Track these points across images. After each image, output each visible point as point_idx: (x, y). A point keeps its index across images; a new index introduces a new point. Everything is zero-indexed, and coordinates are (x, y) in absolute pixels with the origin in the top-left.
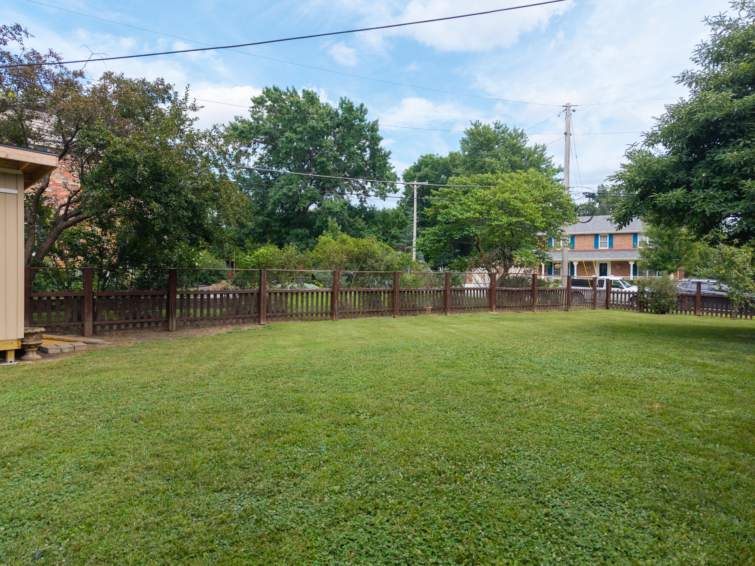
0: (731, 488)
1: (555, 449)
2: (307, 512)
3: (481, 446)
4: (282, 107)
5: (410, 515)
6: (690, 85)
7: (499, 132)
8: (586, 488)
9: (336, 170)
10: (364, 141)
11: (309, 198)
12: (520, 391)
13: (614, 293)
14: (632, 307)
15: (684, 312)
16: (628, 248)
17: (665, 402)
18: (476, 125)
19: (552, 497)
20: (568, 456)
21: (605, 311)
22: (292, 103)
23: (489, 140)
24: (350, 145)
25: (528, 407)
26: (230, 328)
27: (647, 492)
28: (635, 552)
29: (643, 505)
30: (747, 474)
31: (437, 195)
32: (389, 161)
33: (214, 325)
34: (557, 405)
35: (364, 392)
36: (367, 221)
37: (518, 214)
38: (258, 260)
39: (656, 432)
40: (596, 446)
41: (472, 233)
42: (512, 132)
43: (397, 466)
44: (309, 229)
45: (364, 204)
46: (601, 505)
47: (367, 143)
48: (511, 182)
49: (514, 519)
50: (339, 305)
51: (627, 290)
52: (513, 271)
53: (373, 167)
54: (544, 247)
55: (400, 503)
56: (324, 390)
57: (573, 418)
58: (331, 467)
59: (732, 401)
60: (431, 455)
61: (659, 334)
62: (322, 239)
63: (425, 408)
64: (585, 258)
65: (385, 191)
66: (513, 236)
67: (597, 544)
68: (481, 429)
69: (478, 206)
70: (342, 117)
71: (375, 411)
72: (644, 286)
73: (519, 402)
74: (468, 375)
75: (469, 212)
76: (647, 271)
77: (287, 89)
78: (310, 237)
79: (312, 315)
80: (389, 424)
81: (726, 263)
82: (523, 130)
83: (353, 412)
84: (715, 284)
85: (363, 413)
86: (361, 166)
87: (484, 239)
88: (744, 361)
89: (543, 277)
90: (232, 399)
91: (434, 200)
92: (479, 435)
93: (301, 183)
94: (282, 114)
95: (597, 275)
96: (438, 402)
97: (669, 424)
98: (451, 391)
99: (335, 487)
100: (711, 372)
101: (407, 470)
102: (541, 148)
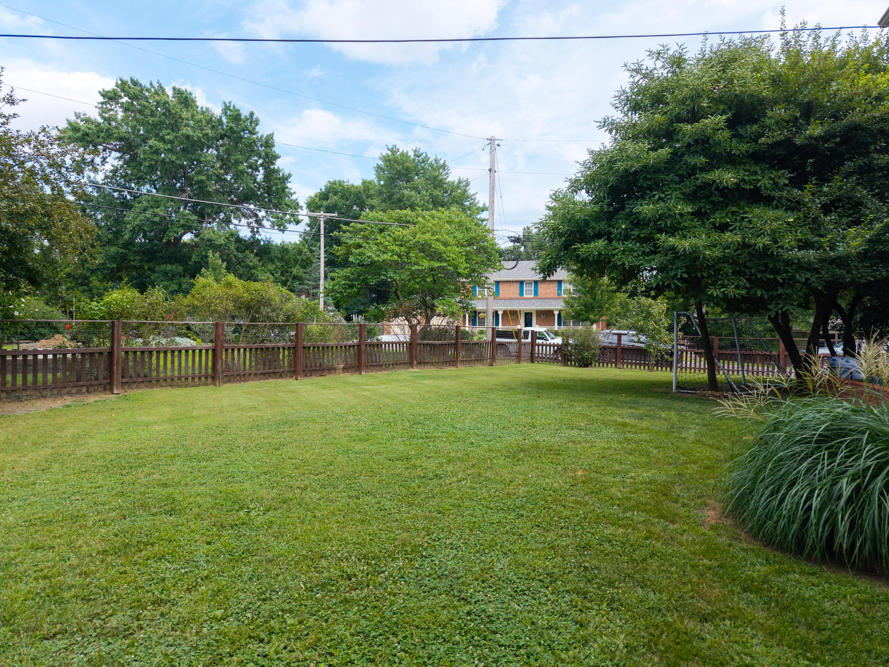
0: (646, 558)
1: (478, 532)
2: (179, 651)
3: (398, 537)
4: (144, 106)
5: (313, 636)
6: (611, 131)
7: (419, 161)
8: (510, 576)
9: (220, 192)
10: (256, 158)
11: (183, 226)
12: (441, 464)
13: (539, 345)
14: (556, 360)
15: (605, 364)
16: (552, 296)
17: (587, 468)
18: (394, 150)
19: (475, 591)
20: (493, 540)
21: (530, 365)
22: (158, 102)
23: (407, 169)
24: (237, 162)
25: (450, 484)
26: (69, 400)
27: (570, 572)
28: (559, 644)
29: (566, 589)
30: (662, 541)
31: (348, 231)
32: (289, 185)
33: (44, 397)
34: (481, 479)
35: (256, 480)
36: (261, 257)
37: (440, 259)
38: (109, 308)
39: (578, 503)
40: (521, 525)
41: (390, 277)
42: (433, 162)
43: (298, 574)
44: (182, 266)
45: (257, 236)
46: (525, 594)
47: (260, 161)
48: (432, 221)
49: (434, 624)
50: (224, 366)
51: (551, 341)
52: (436, 321)
53: (269, 191)
54: (468, 296)
55: (300, 622)
56: (203, 482)
57: (497, 493)
58: (213, 586)
59: (649, 462)
60: (339, 555)
61: (582, 390)
62: (200, 280)
63: (332, 496)
64: (510, 307)
65: (283, 221)
66: (435, 283)
67: (520, 641)
68: (398, 516)
69: (397, 248)
70: (227, 126)
71: (270, 505)
72: (568, 338)
73: (441, 478)
74: (384, 450)
75: (386, 253)
76: (571, 322)
78: (184, 276)
79: (186, 379)
80: (288, 519)
81: (644, 315)
82: (445, 161)
83: (241, 508)
84: (633, 335)
85: (255, 509)
86: (252, 189)
87: (404, 285)
88: (660, 418)
89: (467, 329)
90: (71, 502)
91: (345, 237)
92: (396, 523)
93: (172, 206)
94: (144, 115)
95: (521, 326)
96: (349, 487)
97: (592, 493)
98: (364, 472)
99: (218, 612)
100: (630, 432)
101: (310, 578)
102: (464, 183)
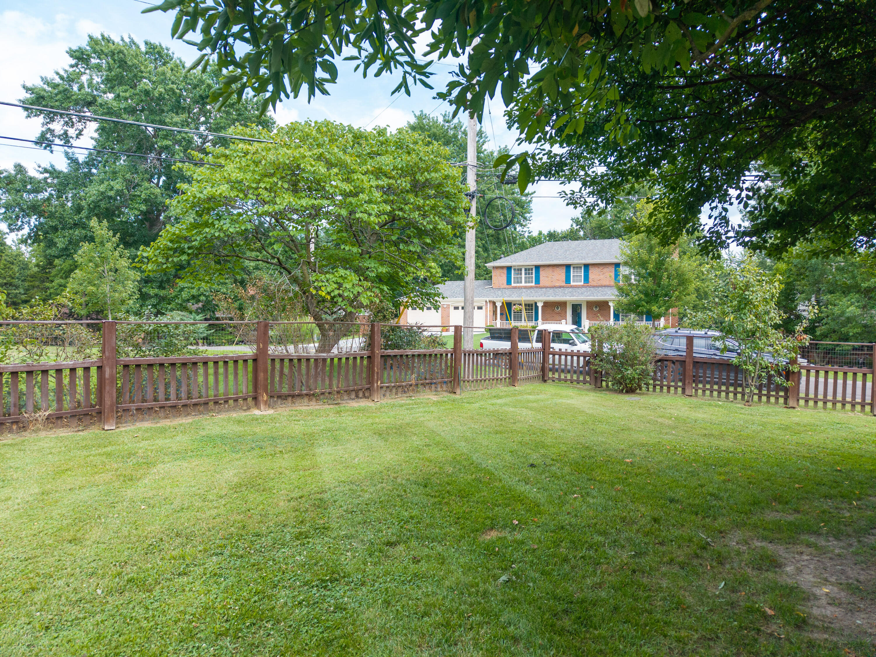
15: (665, 389)
16: (608, 283)
21: (538, 386)
64: (552, 298)
72: (603, 340)
76: (632, 315)
77: (122, 40)
81: (736, 303)
95: (568, 320)
